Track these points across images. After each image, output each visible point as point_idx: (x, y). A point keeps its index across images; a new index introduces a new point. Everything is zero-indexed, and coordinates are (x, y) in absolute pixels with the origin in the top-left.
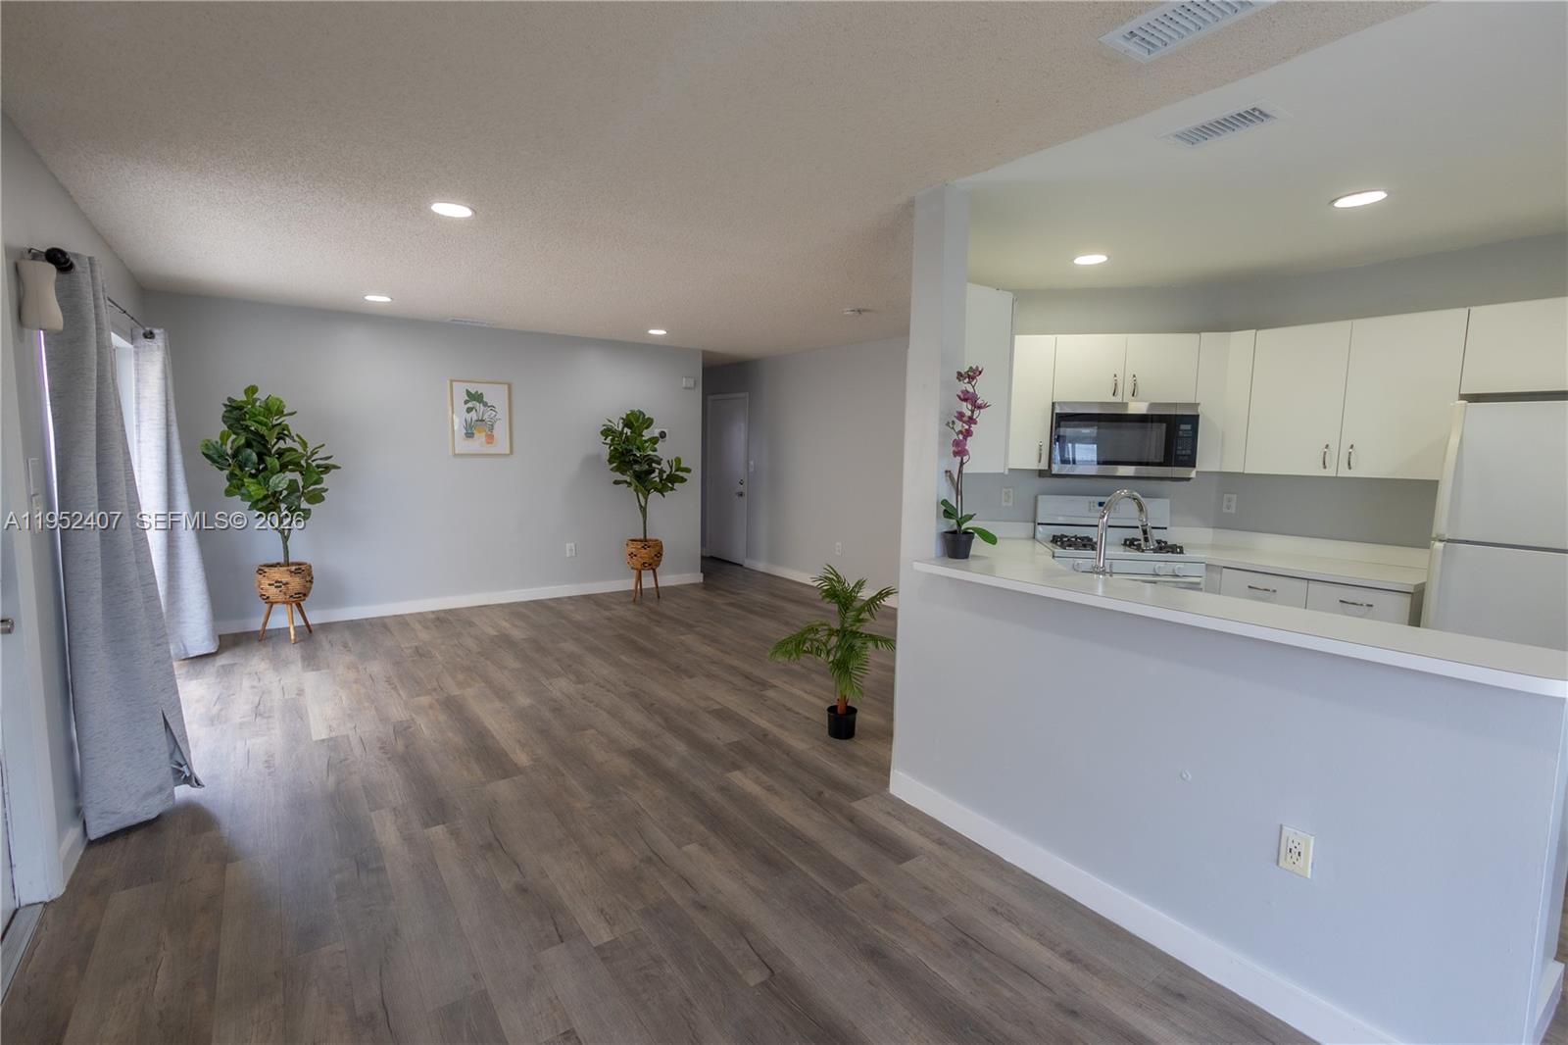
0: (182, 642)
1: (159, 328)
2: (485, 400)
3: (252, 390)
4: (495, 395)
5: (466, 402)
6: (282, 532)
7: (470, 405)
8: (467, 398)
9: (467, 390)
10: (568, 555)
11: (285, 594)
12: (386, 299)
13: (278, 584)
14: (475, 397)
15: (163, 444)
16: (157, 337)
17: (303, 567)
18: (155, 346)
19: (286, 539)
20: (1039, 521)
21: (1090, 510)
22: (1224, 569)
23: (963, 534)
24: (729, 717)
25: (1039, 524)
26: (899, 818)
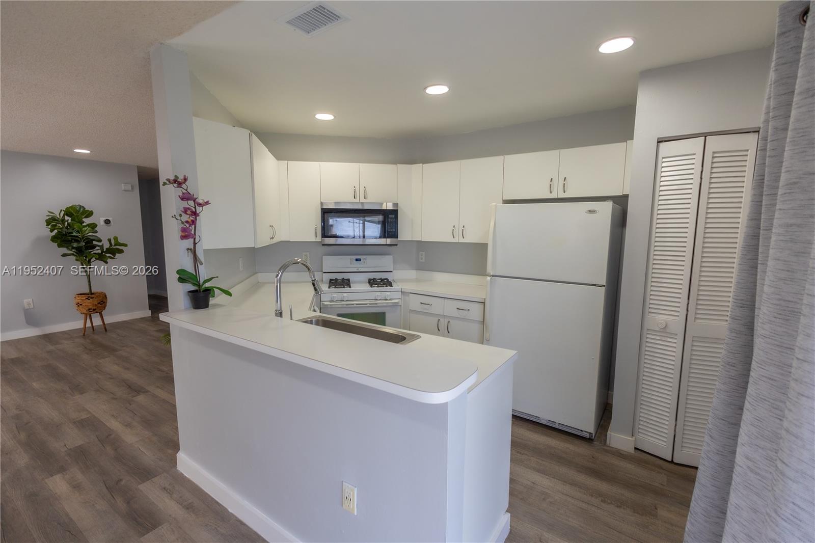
20: (324, 271)
21: (351, 263)
22: (410, 294)
23: (203, 291)
24: (88, 424)
25: (324, 273)
26: (170, 490)
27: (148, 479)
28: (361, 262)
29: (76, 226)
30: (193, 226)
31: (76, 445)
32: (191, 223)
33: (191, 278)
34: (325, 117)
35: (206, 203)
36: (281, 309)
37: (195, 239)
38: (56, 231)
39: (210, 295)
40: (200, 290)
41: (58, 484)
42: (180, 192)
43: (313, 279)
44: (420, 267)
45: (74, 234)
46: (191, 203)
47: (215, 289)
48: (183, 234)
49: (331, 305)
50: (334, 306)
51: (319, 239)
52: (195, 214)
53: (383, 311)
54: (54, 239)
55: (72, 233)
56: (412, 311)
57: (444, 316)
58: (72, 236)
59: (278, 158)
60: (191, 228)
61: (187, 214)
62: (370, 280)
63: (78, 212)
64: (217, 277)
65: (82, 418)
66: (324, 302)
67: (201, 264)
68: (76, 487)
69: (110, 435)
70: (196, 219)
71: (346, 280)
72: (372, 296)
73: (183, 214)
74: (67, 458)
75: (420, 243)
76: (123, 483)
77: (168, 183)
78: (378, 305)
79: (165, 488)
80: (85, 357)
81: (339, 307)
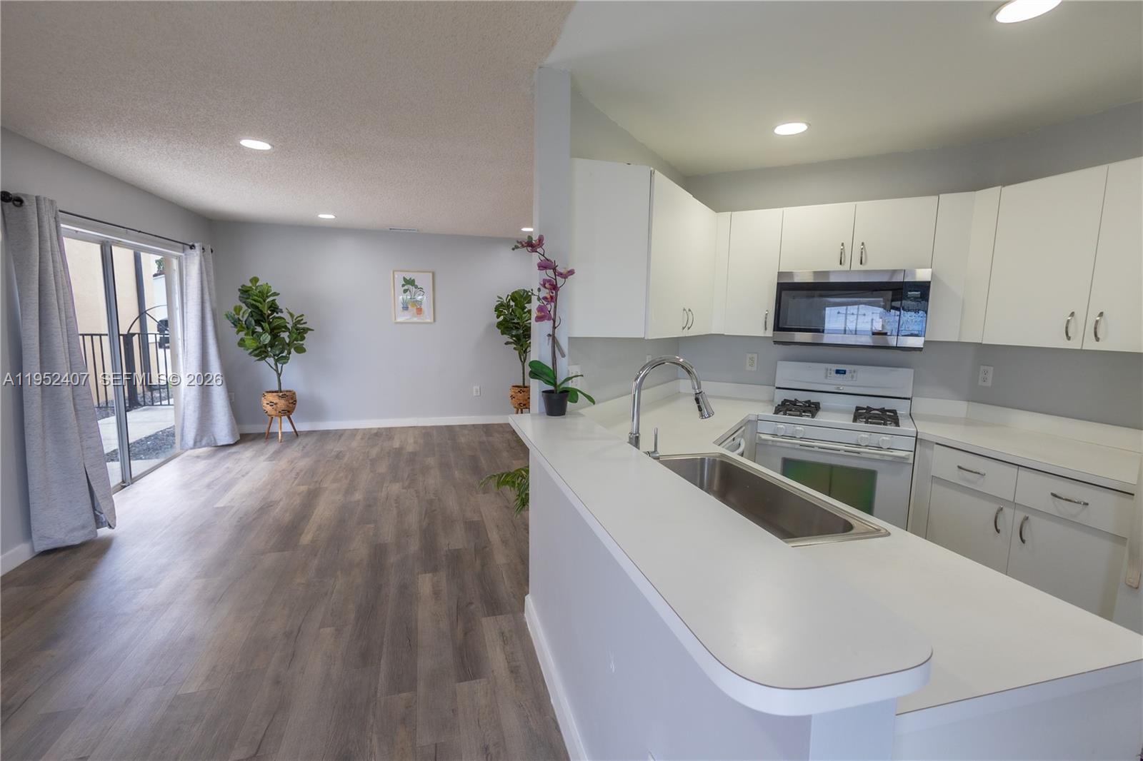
0: (213, 435)
1: (197, 242)
2: (416, 283)
3: (255, 280)
4: (423, 280)
5: (403, 286)
6: (277, 371)
7: (406, 287)
8: (404, 283)
9: (404, 278)
10: (475, 394)
11: (276, 410)
12: (332, 217)
13: (272, 404)
14: (410, 282)
15: (200, 314)
16: (197, 248)
17: (287, 394)
18: (195, 255)
19: (279, 375)
20: (777, 385)
21: (826, 377)
22: (936, 446)
23: (561, 392)
24: (476, 528)
25: (777, 388)
26: (506, 639)
27: (494, 614)
28: (845, 376)
29: (518, 312)
30: (553, 304)
31: (457, 548)
32: (550, 300)
33: (545, 374)
34: (791, 129)
35: (569, 272)
36: (638, 432)
37: (554, 322)
38: (502, 317)
39: (568, 398)
40: (556, 391)
41: (425, 584)
42: (536, 258)
43: (698, 391)
44: (979, 396)
45: (516, 321)
46: (550, 272)
47: (578, 393)
48: (539, 314)
49: (773, 441)
50: (778, 444)
51: (770, 333)
52: (554, 288)
53: (875, 469)
54: (499, 325)
55: (514, 319)
56: (935, 479)
57: (1014, 505)
58: (514, 323)
59: (716, 207)
60: (549, 306)
61: (545, 287)
62: (858, 409)
63: (522, 296)
64: (582, 376)
65: (474, 520)
66: (761, 435)
67: (563, 356)
68: (436, 594)
69: (486, 547)
70: (557, 295)
71: (813, 403)
72: (852, 437)
73: (542, 288)
74: (444, 559)
75: (981, 348)
76: (472, 607)
77: (520, 246)
78: (863, 455)
79: (503, 634)
80: (505, 454)
81: (788, 448)
